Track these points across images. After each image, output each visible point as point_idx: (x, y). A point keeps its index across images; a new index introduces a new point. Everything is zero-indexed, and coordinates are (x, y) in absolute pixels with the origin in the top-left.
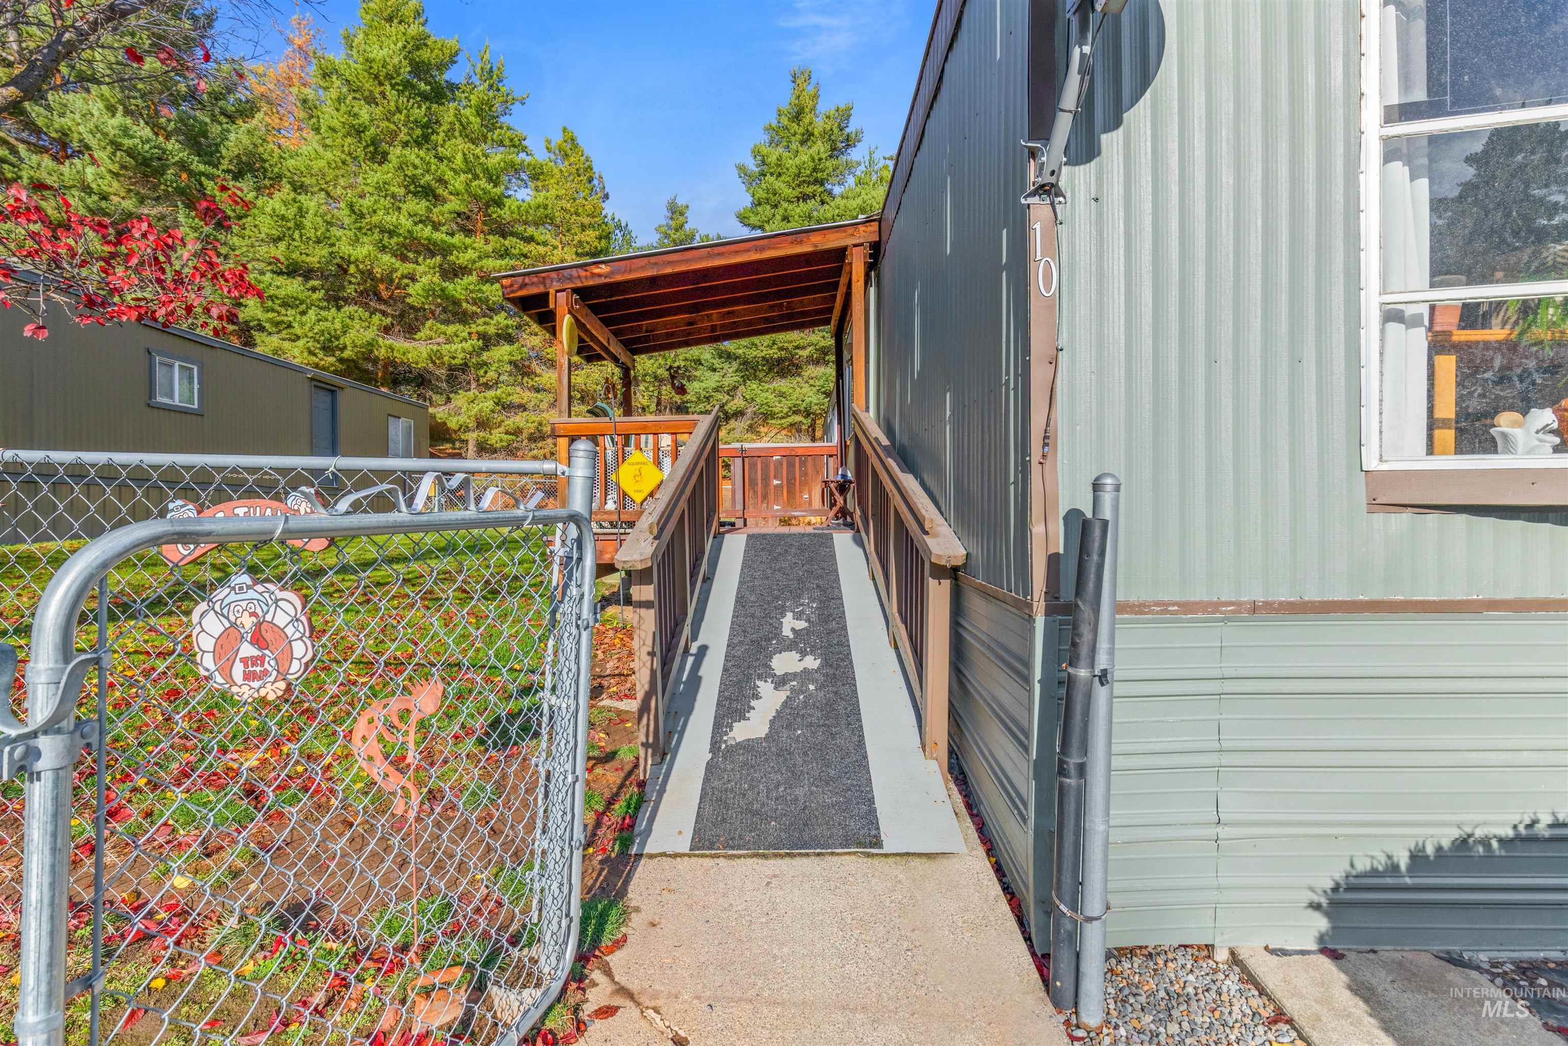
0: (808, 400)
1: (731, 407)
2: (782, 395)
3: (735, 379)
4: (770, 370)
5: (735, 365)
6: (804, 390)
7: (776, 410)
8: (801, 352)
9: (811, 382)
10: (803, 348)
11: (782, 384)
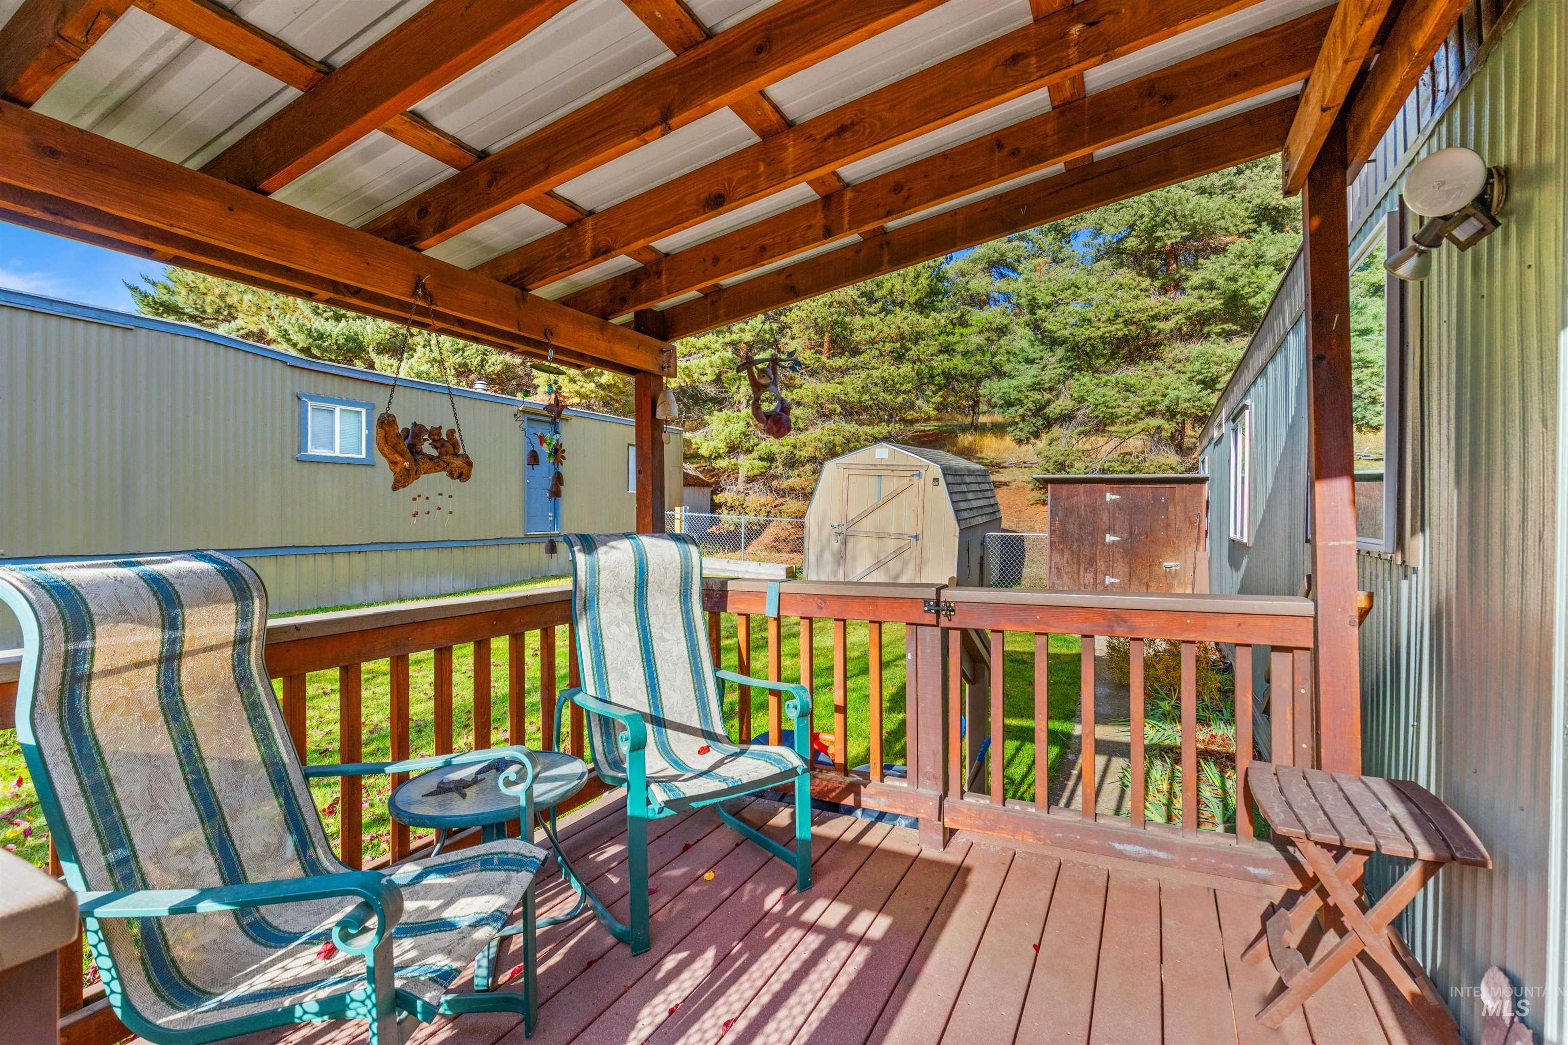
0: (1172, 394)
1: (1054, 409)
2: (1129, 388)
3: (1059, 371)
4: (1113, 355)
5: (1060, 352)
6: (1166, 380)
7: (1119, 411)
8: (1161, 325)
9: (1179, 366)
10: (1167, 318)
11: (1132, 374)
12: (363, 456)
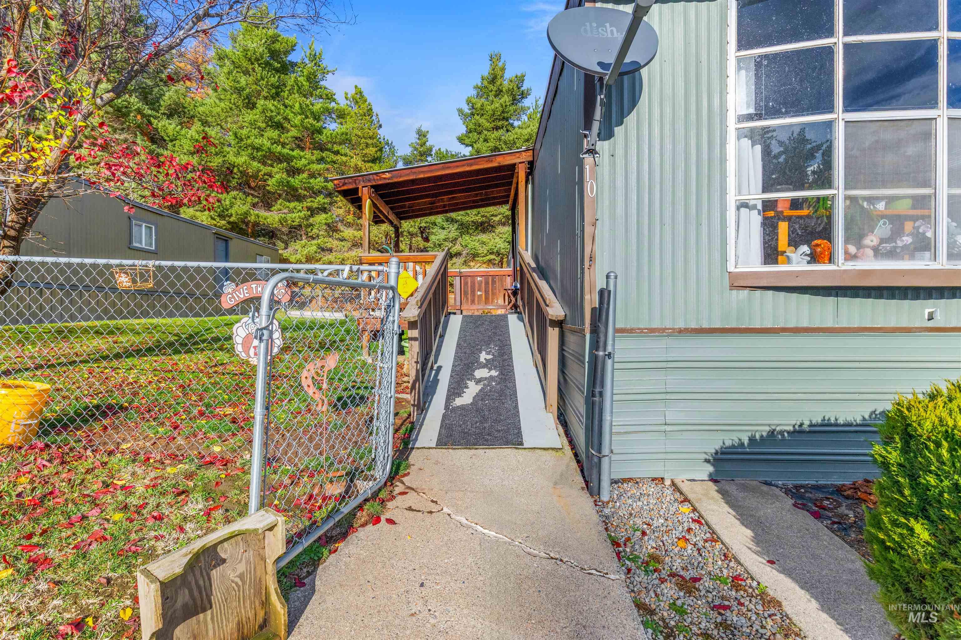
0: (498, 246)
1: (454, 250)
2: (483, 243)
3: (456, 234)
4: (477, 228)
5: (456, 226)
6: (496, 241)
7: (480, 252)
8: (494, 218)
9: (501, 235)
10: (496, 216)
11: (484, 237)
12: (154, 248)
